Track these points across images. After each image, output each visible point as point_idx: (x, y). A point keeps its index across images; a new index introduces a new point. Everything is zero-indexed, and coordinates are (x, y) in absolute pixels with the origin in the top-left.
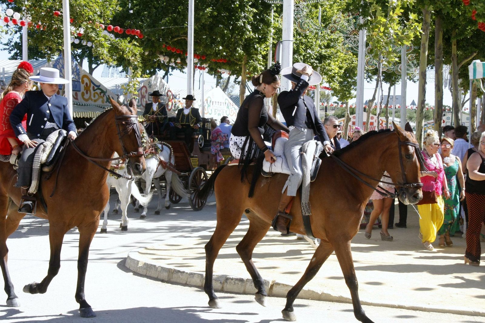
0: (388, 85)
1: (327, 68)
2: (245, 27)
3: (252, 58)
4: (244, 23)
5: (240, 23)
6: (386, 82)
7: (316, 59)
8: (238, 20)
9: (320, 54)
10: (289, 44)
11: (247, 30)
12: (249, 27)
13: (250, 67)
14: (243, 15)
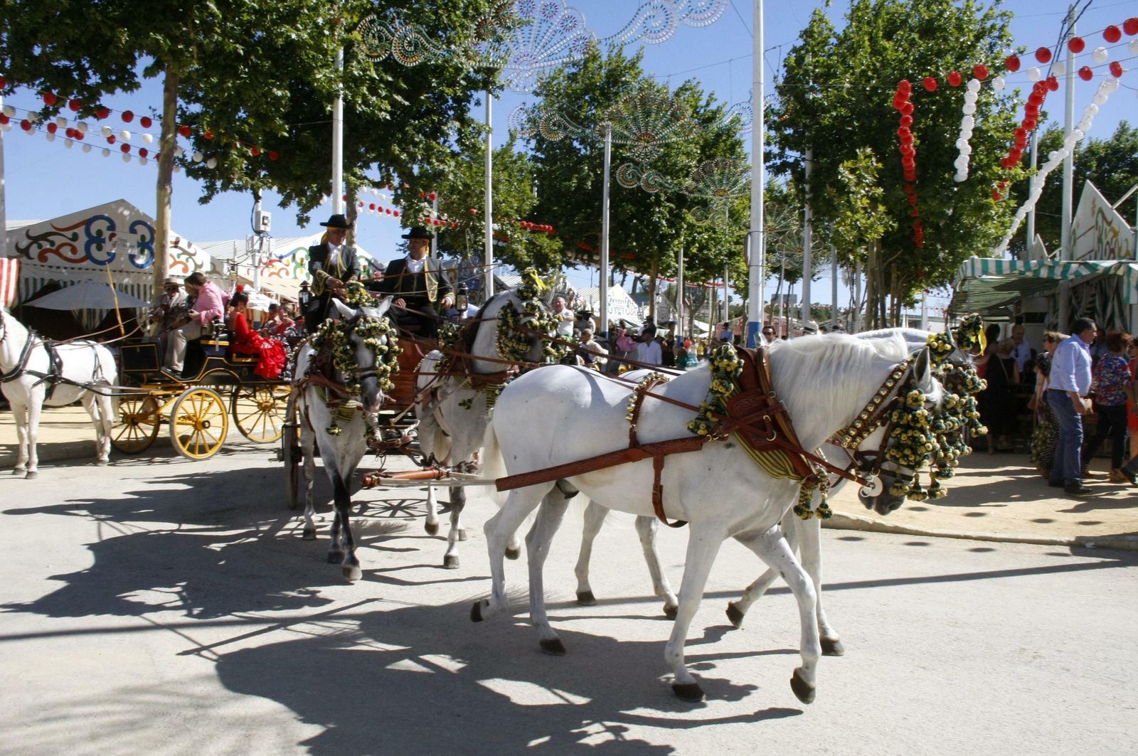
0: (788, 283)
1: (737, 264)
2: (659, 222)
3: (664, 255)
4: (659, 218)
5: (655, 219)
6: (787, 280)
7: (726, 256)
8: (652, 216)
9: (730, 250)
10: (759, 236)
11: (662, 225)
12: (664, 223)
13: (663, 263)
14: (657, 210)
